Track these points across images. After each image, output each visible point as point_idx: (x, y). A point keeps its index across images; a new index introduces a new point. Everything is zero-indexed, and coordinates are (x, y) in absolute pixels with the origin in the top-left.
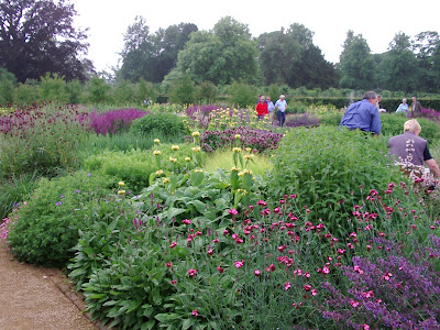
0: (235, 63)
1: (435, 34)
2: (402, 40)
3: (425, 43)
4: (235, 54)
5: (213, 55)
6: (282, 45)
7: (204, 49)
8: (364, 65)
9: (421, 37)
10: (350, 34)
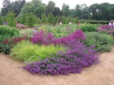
0: (39, 12)
1: (86, 5)
2: (78, 6)
3: (83, 7)
4: (39, 9)
5: (33, 9)
6: (50, 7)
7: (30, 7)
8: (69, 12)
9: (82, 5)
10: (64, 4)
